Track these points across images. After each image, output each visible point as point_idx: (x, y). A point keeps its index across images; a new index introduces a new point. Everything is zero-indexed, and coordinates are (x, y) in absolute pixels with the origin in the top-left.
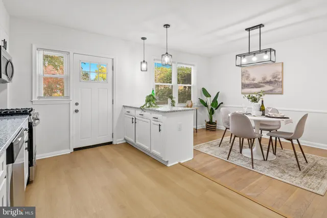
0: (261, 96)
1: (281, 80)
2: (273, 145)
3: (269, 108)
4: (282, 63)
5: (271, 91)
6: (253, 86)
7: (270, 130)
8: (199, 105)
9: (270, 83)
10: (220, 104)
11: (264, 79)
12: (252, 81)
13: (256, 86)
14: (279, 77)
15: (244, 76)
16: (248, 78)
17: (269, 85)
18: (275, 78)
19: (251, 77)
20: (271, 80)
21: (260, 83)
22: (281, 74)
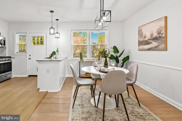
1: (163, 36)
6: (144, 43)
9: (155, 39)
12: (144, 38)
13: (147, 43)
14: (162, 32)
15: (139, 35)
16: (142, 36)
17: (155, 41)
18: (159, 33)
19: (144, 35)
20: (156, 36)
21: (149, 40)
22: (164, 30)
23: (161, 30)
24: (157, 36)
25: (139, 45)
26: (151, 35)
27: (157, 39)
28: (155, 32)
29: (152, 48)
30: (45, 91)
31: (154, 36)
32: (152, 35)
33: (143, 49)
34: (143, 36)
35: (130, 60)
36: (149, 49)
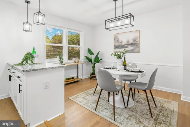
0: (124, 53)
1: (138, 43)
2: (132, 92)
3: (129, 63)
4: (139, 31)
5: (132, 50)
6: (121, 47)
7: (130, 81)
8: (86, 61)
9: (131, 44)
10: (100, 60)
11: (128, 42)
13: (123, 47)
15: (115, 40)
17: (131, 46)
18: (135, 41)
19: (120, 41)
21: (125, 45)
23: (137, 39)
24: (133, 43)
25: (114, 49)
28: (131, 40)
29: (128, 51)
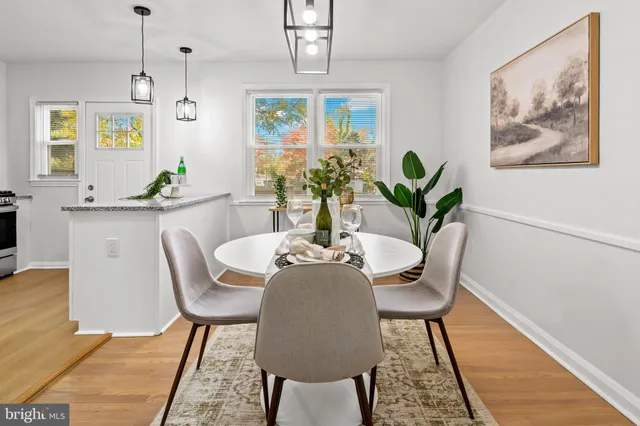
1: (584, 98)
9: (552, 116)
12: (510, 118)
13: (520, 135)
14: (578, 85)
15: (495, 103)
16: (503, 108)
17: (552, 127)
18: (566, 90)
19: (509, 103)
20: (555, 104)
21: (527, 122)
22: (586, 72)
23: (577, 76)
24: (559, 104)
25: (493, 147)
26: (535, 100)
27: (557, 119)
28: (549, 87)
29: (538, 155)
30: (102, 332)
31: (548, 105)
32: (538, 103)
33: (508, 163)
34: (508, 110)
35: (464, 206)
36: (528, 162)
